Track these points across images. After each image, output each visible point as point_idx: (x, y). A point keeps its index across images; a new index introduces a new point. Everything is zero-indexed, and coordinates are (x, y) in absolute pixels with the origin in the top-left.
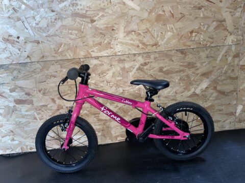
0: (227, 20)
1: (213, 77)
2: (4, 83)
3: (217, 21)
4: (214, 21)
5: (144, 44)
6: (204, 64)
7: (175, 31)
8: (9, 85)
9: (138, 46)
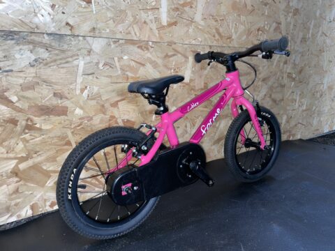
0: (282, 23)
1: (270, 83)
2: (11, 71)
3: (277, 23)
4: (274, 22)
5: (219, 34)
6: (266, 68)
7: (247, 26)
8: (21, 74)
9: (214, 36)
